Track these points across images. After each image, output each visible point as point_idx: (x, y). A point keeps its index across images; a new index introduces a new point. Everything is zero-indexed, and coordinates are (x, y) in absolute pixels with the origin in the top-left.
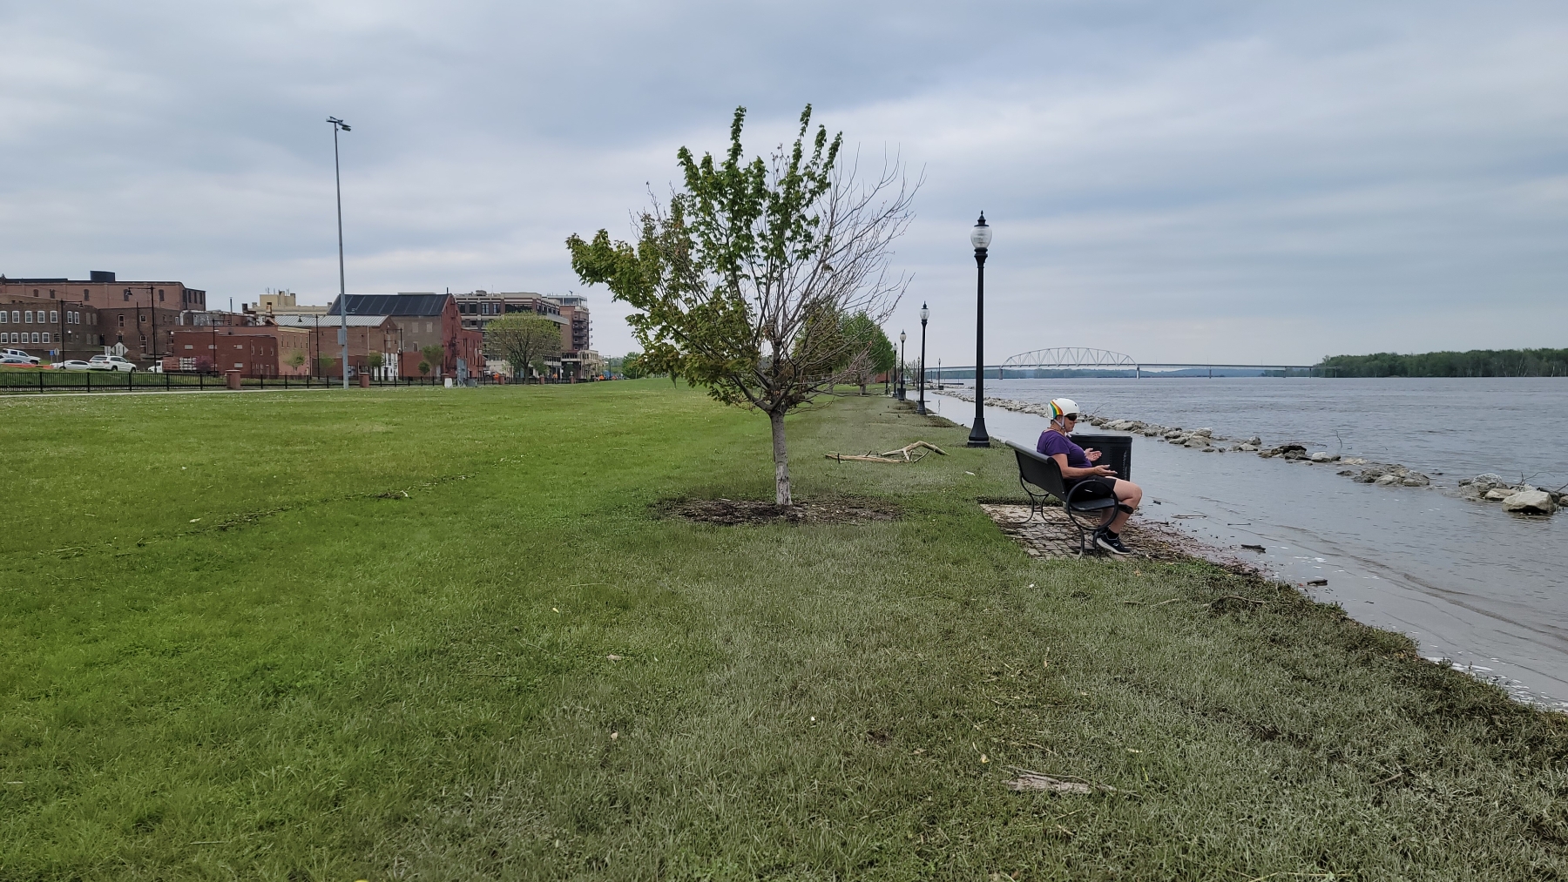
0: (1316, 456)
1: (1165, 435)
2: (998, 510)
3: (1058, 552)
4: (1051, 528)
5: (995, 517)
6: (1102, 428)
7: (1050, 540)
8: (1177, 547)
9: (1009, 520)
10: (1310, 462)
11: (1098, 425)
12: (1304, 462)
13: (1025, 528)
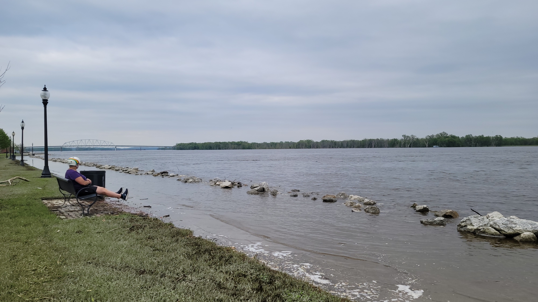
0: (171, 175)
1: (123, 170)
10: (169, 177)
11: (99, 167)
12: (167, 177)
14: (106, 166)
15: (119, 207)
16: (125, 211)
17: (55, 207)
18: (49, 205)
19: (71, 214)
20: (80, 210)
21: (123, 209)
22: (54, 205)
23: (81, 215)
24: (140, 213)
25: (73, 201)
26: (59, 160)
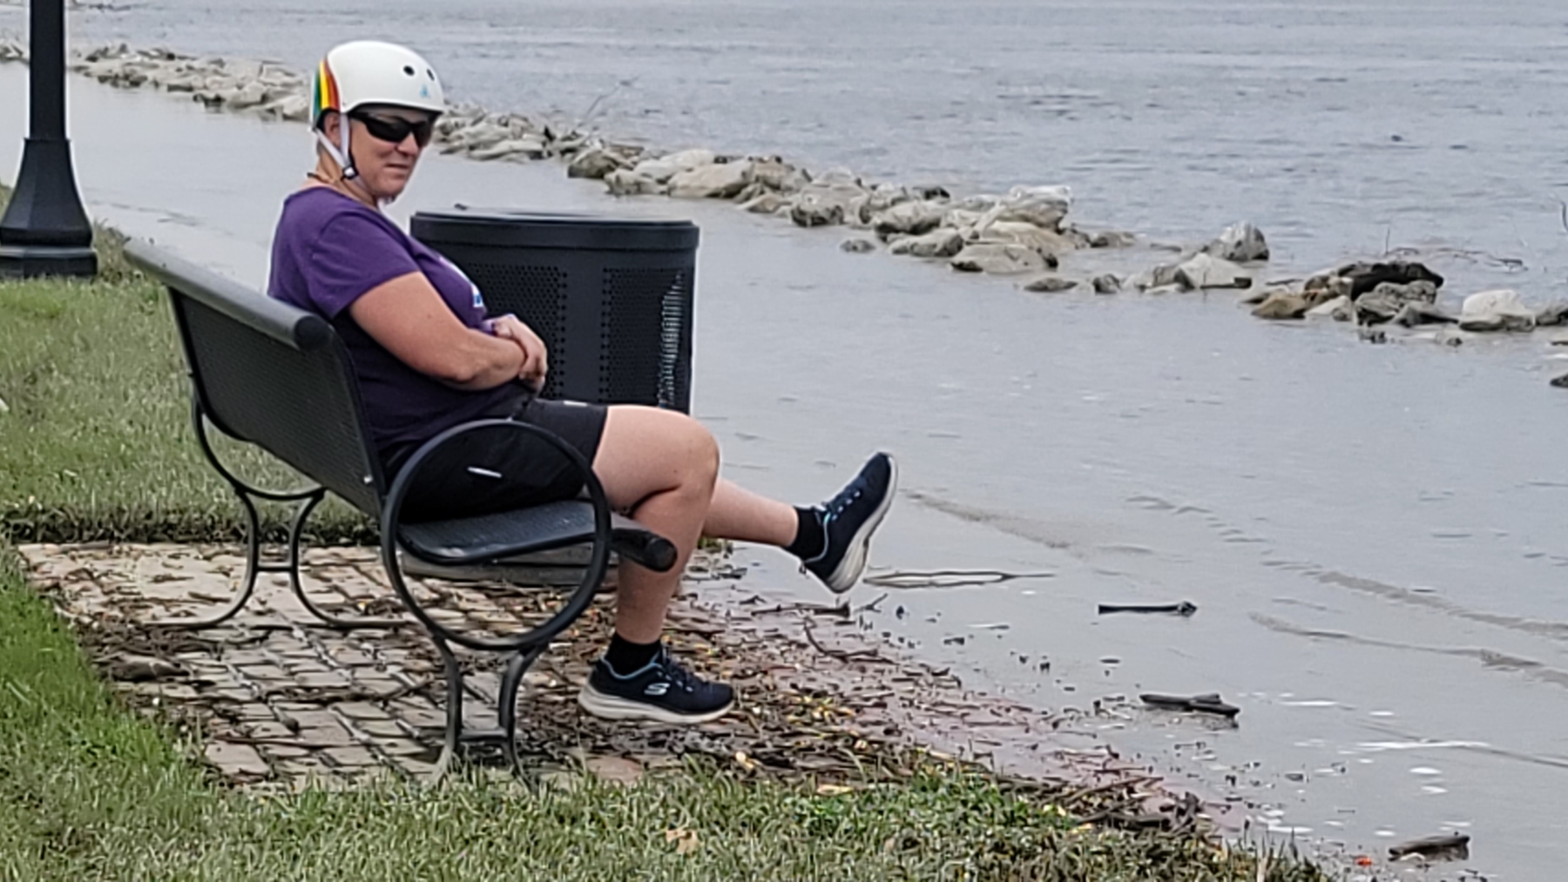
0: (1476, 306)
1: (877, 219)
2: (100, 566)
3: (353, 757)
4: (334, 645)
5: (81, 604)
6: (616, 190)
7: (324, 698)
8: (873, 714)
9: (144, 618)
10: (1454, 332)
11: (599, 175)
12: (1427, 333)
13: (214, 648)
14: (683, 158)
15: (848, 681)
16: (920, 735)
17: (146, 630)
18: (89, 603)
19: (320, 724)
20: (417, 691)
21: (895, 712)
22: (140, 603)
23: (432, 755)
24: (1107, 780)
25: (334, 574)
26: (167, 72)
